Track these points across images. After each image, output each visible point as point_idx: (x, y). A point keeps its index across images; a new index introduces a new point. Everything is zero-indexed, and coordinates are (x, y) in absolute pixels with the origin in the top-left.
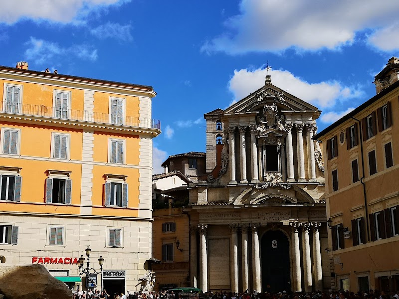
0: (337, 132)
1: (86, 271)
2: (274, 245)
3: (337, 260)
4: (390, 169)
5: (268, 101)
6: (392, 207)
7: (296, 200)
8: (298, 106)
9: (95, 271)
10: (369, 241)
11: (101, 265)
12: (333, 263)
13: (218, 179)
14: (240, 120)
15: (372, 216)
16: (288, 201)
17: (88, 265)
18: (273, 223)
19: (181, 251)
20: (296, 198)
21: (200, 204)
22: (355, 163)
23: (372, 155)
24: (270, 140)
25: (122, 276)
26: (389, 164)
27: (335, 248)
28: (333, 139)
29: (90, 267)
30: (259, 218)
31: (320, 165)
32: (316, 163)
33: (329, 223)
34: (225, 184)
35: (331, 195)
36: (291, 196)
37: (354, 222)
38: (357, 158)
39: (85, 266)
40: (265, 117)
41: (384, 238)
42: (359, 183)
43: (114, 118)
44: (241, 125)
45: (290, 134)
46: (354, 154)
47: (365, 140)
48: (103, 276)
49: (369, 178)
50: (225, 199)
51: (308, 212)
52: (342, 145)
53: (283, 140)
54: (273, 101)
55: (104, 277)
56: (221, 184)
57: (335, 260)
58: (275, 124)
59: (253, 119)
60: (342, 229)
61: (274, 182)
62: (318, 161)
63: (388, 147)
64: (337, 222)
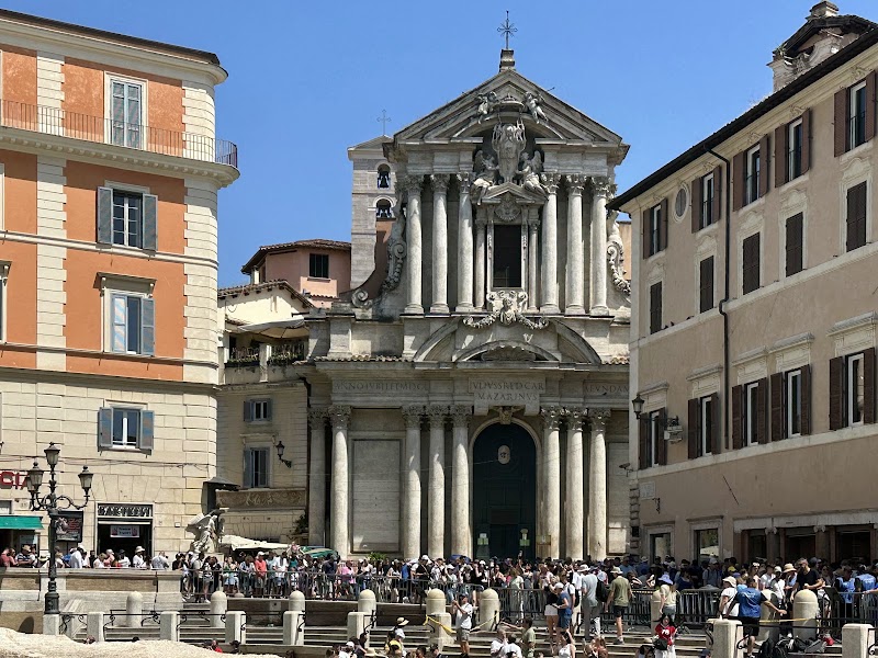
0: (669, 188)
1: (48, 502)
2: (504, 455)
3: (646, 492)
4: (794, 279)
5: (504, 114)
6: (790, 369)
7: (559, 357)
8: (575, 131)
9: (71, 503)
10: (727, 448)
11: (87, 490)
12: (637, 498)
13: (379, 302)
14: (436, 159)
15: (740, 391)
16: (539, 358)
17: (53, 489)
18: (504, 407)
19: (289, 464)
20: (558, 350)
21: (335, 357)
22: (707, 267)
23: (752, 245)
24: (504, 211)
25: (145, 517)
26: (794, 264)
27: (644, 463)
28: (659, 208)
29: (57, 493)
30: (472, 394)
31: (619, 277)
32: (610, 272)
33: (637, 405)
34: (394, 313)
35: (643, 343)
36: (548, 345)
37: (694, 405)
38: (714, 253)
39: (44, 491)
40: (495, 155)
41: (763, 442)
42: (715, 312)
43: (117, 131)
44: (437, 171)
45: (553, 199)
46: (708, 243)
47: (736, 209)
48: (97, 516)
49: (740, 301)
50: (394, 349)
51: (584, 382)
52: (680, 222)
53: (534, 212)
54: (515, 114)
55: (99, 519)
56: (386, 313)
57: (643, 491)
58: (518, 172)
59: (467, 157)
60: (663, 419)
61: (510, 312)
62: (613, 267)
63: (795, 225)
64: (653, 404)
